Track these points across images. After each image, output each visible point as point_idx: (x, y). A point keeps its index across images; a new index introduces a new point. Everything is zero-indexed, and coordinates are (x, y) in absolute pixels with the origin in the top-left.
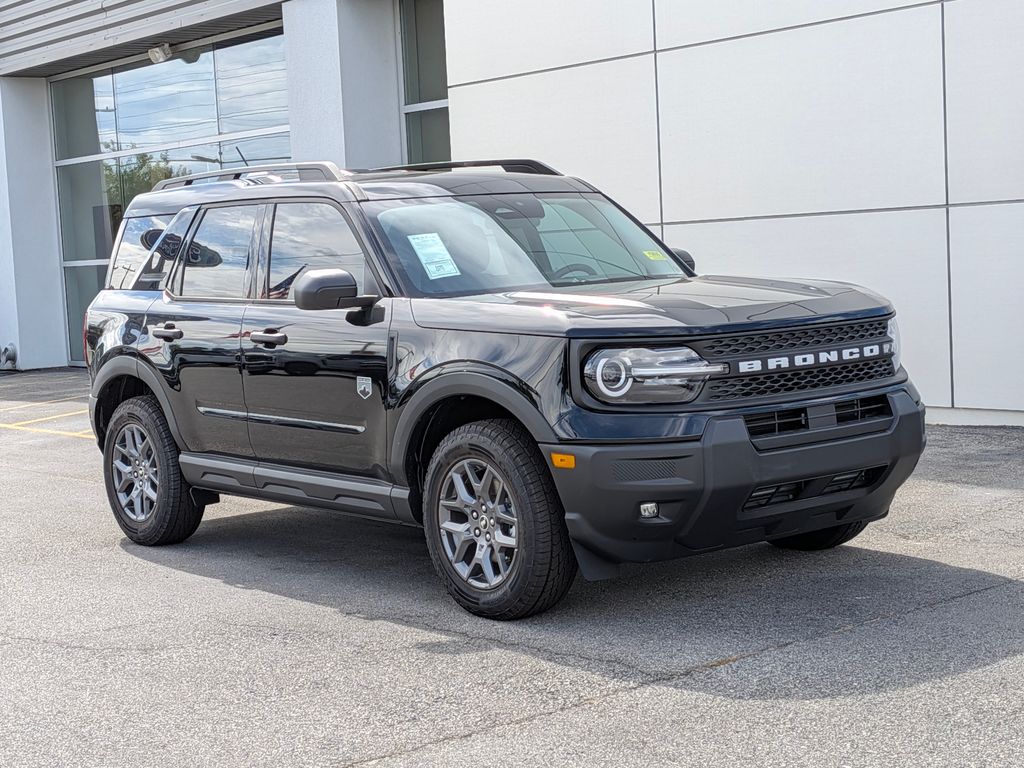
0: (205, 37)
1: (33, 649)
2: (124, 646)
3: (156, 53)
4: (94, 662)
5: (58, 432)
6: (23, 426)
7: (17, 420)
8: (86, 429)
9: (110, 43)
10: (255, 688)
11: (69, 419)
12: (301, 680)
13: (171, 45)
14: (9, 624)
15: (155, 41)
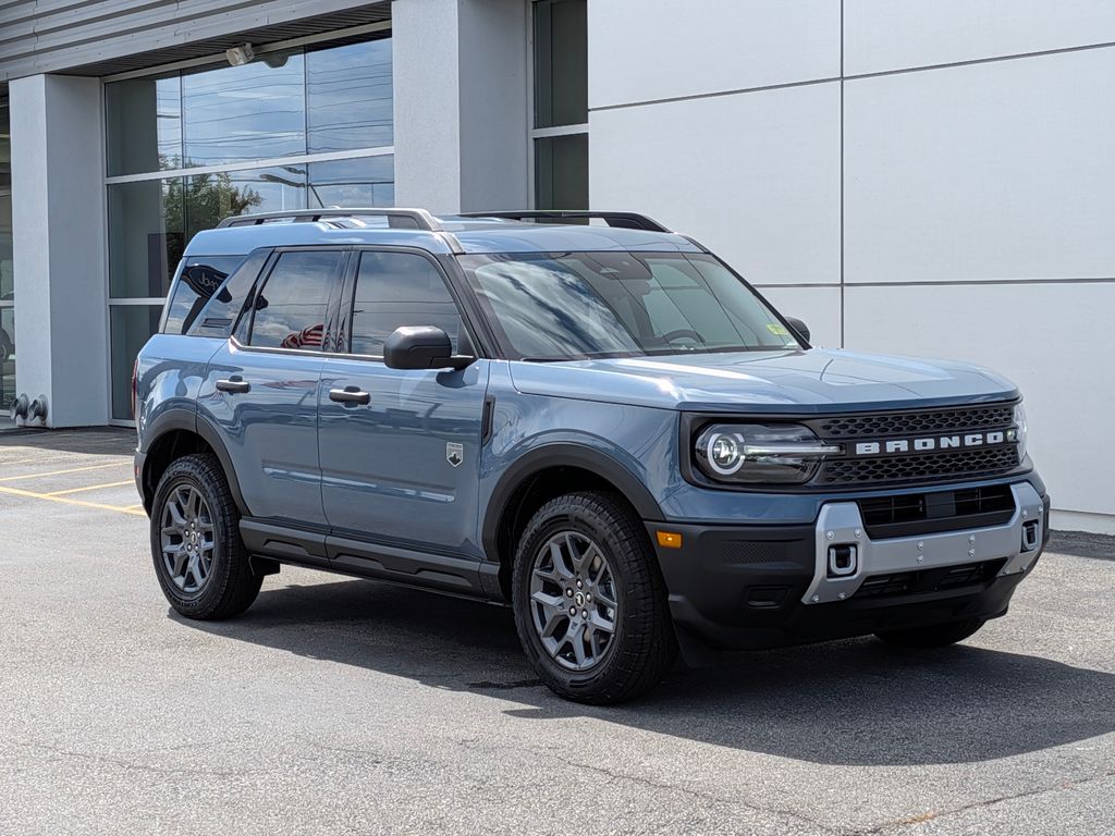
0: (293, 38)
1: (88, 767)
2: (198, 768)
3: (235, 54)
4: (163, 786)
5: (101, 506)
6: (58, 496)
7: (50, 487)
8: (135, 503)
9: (180, 41)
10: (357, 826)
11: (113, 490)
12: (412, 818)
13: (253, 45)
14: (57, 736)
15: (235, 40)
